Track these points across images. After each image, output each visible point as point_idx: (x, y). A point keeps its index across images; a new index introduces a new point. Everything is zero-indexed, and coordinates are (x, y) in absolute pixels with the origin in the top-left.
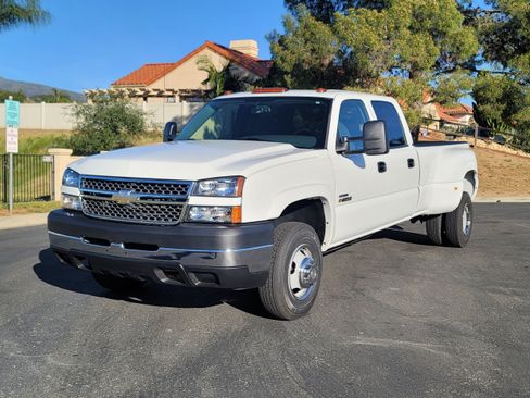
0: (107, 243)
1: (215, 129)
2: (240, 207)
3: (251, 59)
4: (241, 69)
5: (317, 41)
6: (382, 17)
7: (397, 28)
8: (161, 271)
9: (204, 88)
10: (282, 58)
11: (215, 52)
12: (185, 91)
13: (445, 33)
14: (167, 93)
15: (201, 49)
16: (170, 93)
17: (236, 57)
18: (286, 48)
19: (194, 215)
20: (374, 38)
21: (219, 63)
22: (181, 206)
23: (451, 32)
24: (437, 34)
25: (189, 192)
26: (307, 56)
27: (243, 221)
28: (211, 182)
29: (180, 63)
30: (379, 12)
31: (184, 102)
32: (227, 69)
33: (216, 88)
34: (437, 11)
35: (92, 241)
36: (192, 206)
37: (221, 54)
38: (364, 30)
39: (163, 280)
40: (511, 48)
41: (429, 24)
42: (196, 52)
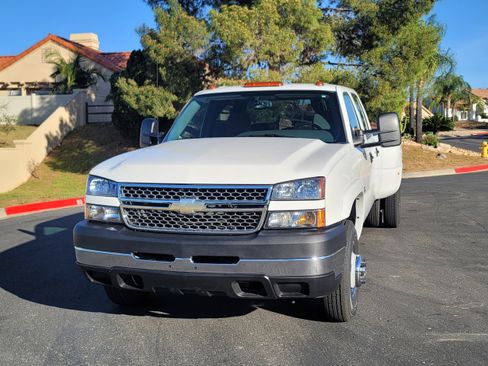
0: (171, 258)
1: (71, 121)
2: (323, 210)
3: (93, 51)
4: (88, 61)
5: (189, 35)
6: (253, 13)
7: (266, 24)
8: (237, 284)
9: (51, 80)
10: (155, 51)
11: (60, 44)
12: (32, 84)
13: (307, 29)
14: (11, 86)
15: (44, 41)
16: (16, 86)
17: (80, 51)
18: (159, 42)
19: (273, 221)
20: (247, 34)
21: (67, 56)
22: (260, 213)
23: (312, 28)
24: (299, 29)
25: (268, 197)
26: (178, 48)
27: (327, 224)
28: (287, 185)
29: (22, 56)
30: (250, 9)
31: (34, 95)
32: (76, 62)
33: (66, 80)
34: (300, 7)
35: (144, 256)
36: (272, 212)
37: (66, 47)
38: (238, 25)
39: (239, 295)
40: (358, 43)
41: (292, 19)
42: (39, 45)
